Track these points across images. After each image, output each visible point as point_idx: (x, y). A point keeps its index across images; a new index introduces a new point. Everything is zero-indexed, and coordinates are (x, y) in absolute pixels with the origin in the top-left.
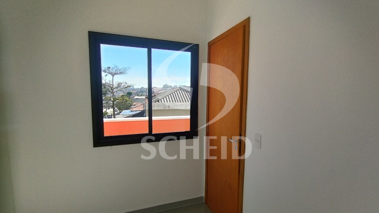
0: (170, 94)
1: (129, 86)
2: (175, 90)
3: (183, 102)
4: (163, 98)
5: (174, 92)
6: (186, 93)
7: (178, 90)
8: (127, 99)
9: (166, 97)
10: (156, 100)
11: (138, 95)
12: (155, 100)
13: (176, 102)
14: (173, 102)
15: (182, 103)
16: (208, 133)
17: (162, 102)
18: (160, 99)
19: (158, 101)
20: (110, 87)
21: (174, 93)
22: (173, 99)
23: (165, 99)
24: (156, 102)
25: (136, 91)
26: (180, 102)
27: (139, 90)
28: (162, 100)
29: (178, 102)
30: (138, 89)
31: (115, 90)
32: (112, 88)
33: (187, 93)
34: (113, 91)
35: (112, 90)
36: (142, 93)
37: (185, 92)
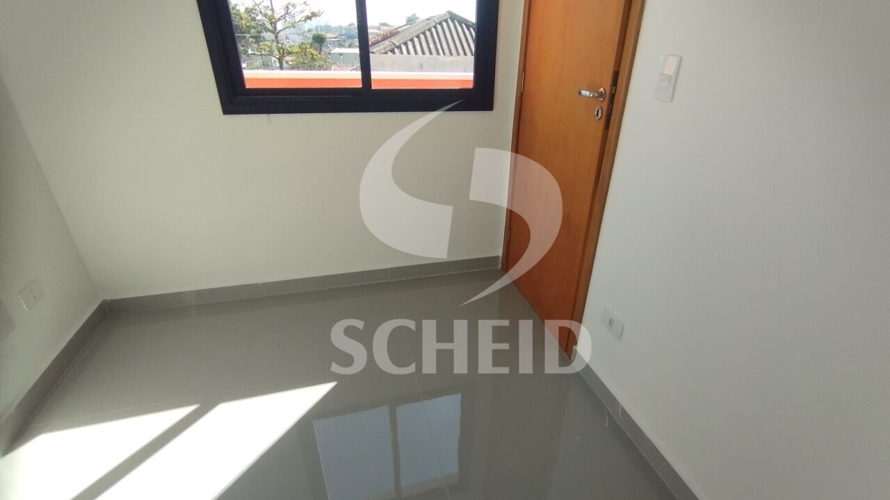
0: (423, 30)
1: (314, 15)
2: (437, 21)
3: (458, 54)
4: (406, 44)
5: (435, 27)
6: (465, 29)
7: (446, 21)
8: (315, 52)
9: (412, 40)
10: (388, 49)
11: (341, 45)
12: (385, 48)
13: (438, 54)
14: (431, 53)
15: (455, 58)
16: (522, 94)
17: (402, 53)
18: (397, 44)
19: (392, 51)
20: (265, 15)
21: (433, 30)
22: (432, 46)
23: (410, 44)
24: (386, 53)
25: (337, 34)
26: (451, 54)
27: (344, 32)
28: (404, 48)
29: (444, 54)
30: (341, 27)
31: (280, 26)
32: (270, 19)
33: (469, 29)
34: (275, 28)
35: (271, 24)
36: (351, 41)
37: (463, 25)
